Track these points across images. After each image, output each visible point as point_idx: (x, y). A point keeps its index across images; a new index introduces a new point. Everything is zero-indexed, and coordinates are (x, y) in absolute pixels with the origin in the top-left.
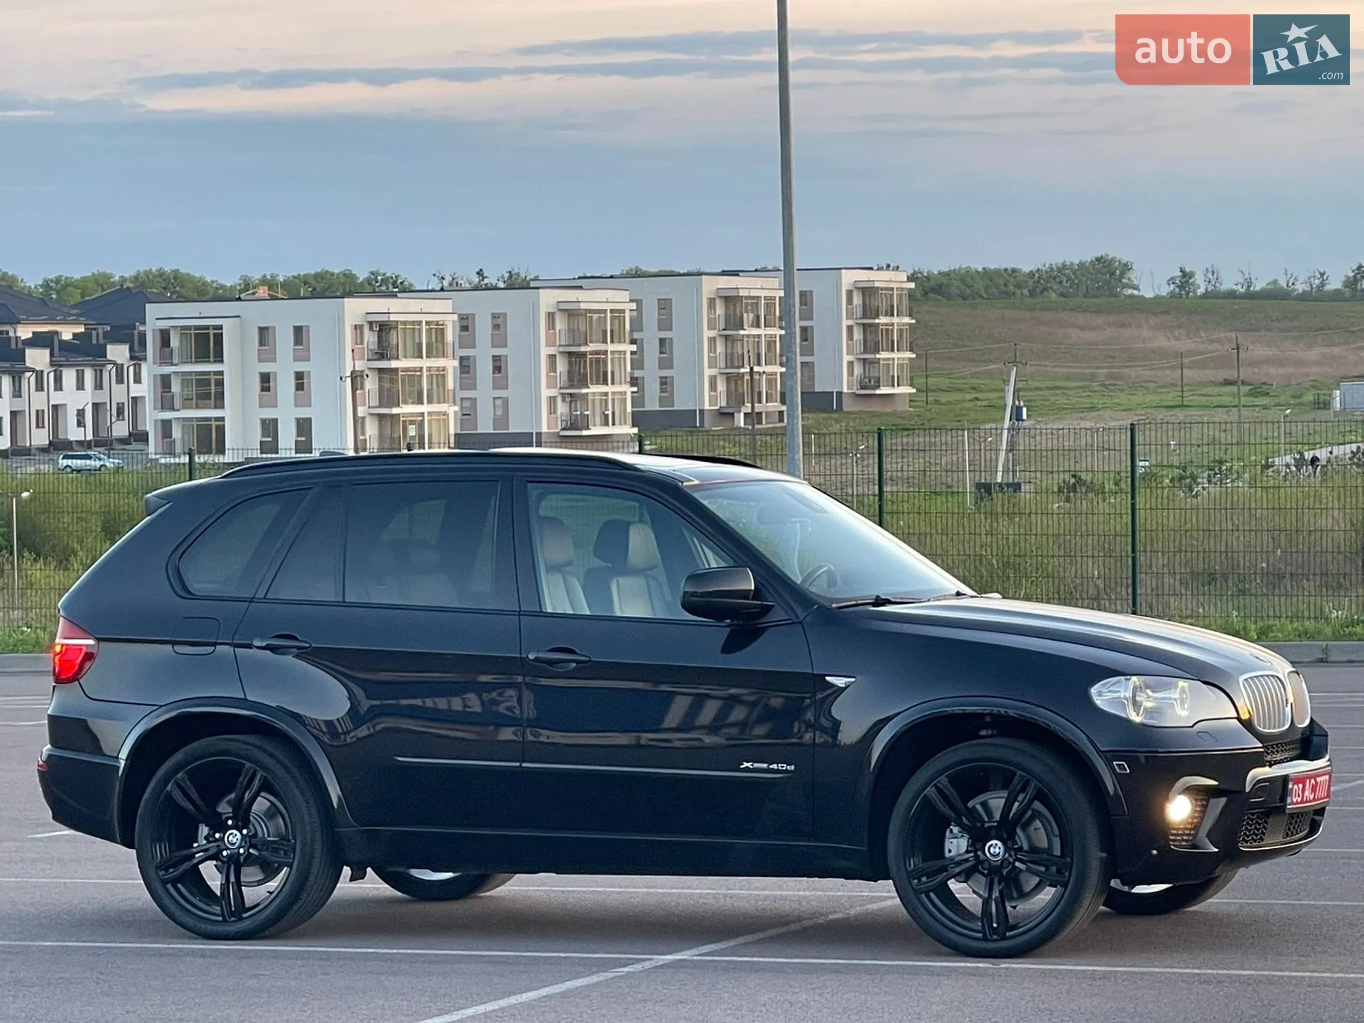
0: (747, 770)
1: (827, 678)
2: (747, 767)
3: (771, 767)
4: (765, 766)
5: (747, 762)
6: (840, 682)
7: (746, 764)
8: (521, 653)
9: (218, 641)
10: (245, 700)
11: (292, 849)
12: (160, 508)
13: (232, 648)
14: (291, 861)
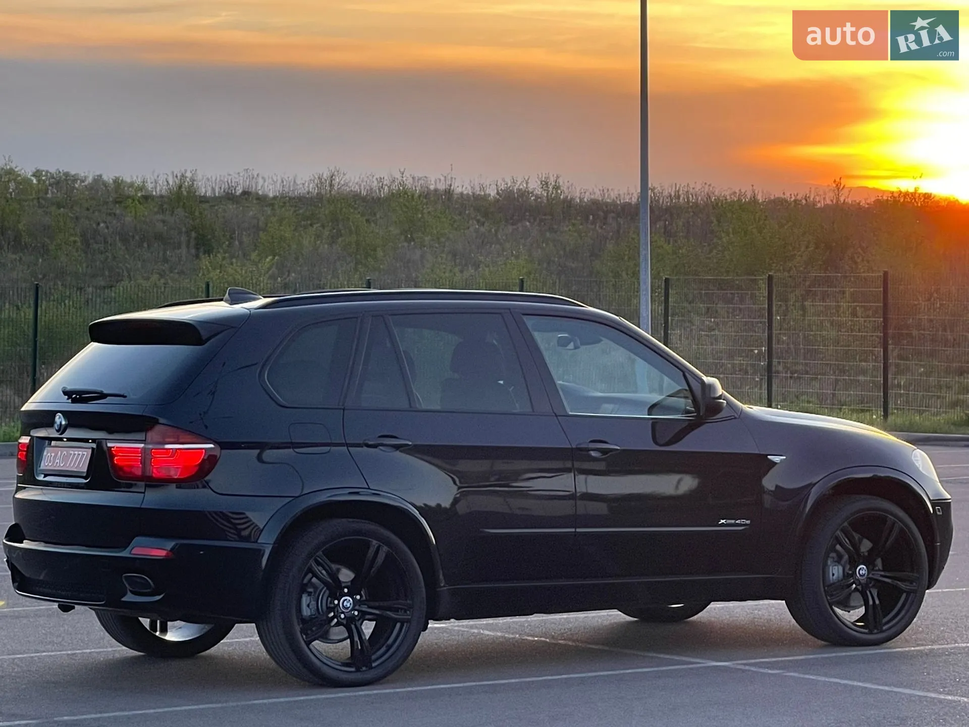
0: (723, 525)
1: (769, 457)
2: (723, 523)
3: (737, 522)
4: (733, 521)
5: (723, 519)
6: (776, 459)
7: (722, 521)
8: (571, 445)
9: (333, 442)
10: (369, 488)
11: (411, 607)
12: (222, 332)
13: (346, 448)
14: (410, 617)
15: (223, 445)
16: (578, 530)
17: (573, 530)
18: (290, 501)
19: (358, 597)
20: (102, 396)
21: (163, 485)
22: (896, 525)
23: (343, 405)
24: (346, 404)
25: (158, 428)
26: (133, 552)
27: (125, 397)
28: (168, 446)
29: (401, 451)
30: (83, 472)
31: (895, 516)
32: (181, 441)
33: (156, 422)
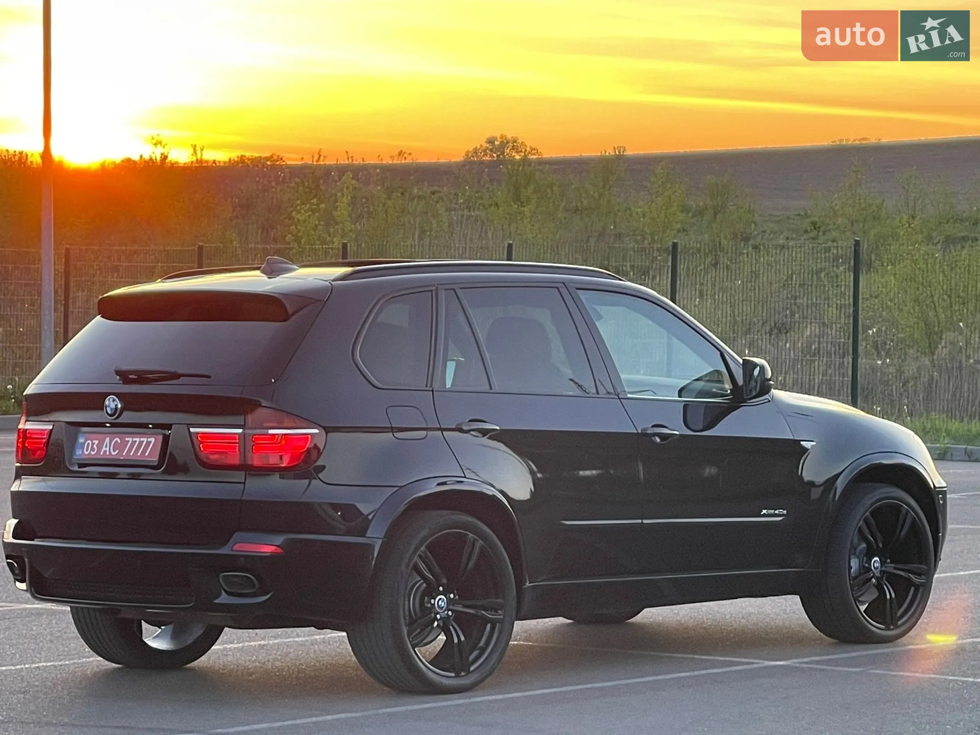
0: (764, 516)
1: (802, 443)
2: (765, 513)
3: (776, 512)
4: (773, 512)
5: (764, 509)
6: (808, 445)
7: (764, 511)
8: (637, 430)
9: (429, 426)
10: (465, 477)
11: (501, 607)
12: (308, 305)
13: (440, 432)
14: (502, 617)
15: (327, 430)
16: (645, 521)
17: (640, 521)
18: (397, 491)
19: (452, 596)
20: (175, 376)
21: (269, 475)
22: (909, 516)
23: (431, 387)
24: (433, 387)
25: (260, 412)
26: (235, 548)
27: (209, 377)
28: (271, 432)
29: (490, 438)
30: (155, 461)
31: (908, 505)
32: (286, 425)
33: (256, 405)
